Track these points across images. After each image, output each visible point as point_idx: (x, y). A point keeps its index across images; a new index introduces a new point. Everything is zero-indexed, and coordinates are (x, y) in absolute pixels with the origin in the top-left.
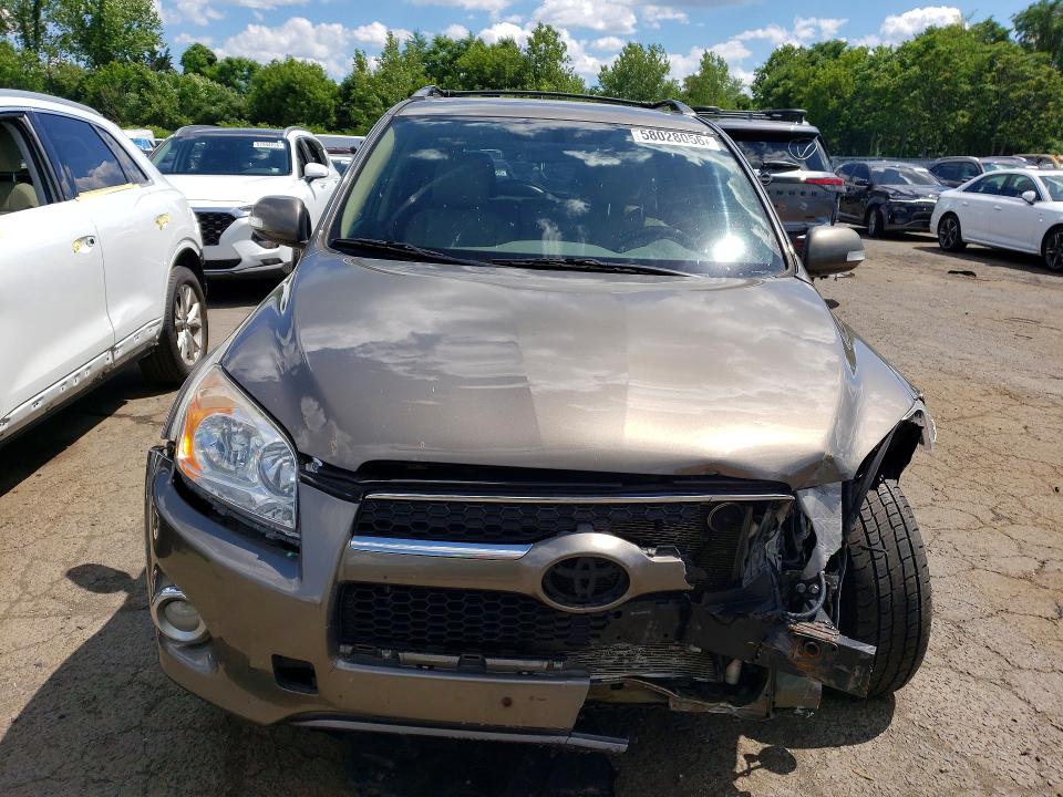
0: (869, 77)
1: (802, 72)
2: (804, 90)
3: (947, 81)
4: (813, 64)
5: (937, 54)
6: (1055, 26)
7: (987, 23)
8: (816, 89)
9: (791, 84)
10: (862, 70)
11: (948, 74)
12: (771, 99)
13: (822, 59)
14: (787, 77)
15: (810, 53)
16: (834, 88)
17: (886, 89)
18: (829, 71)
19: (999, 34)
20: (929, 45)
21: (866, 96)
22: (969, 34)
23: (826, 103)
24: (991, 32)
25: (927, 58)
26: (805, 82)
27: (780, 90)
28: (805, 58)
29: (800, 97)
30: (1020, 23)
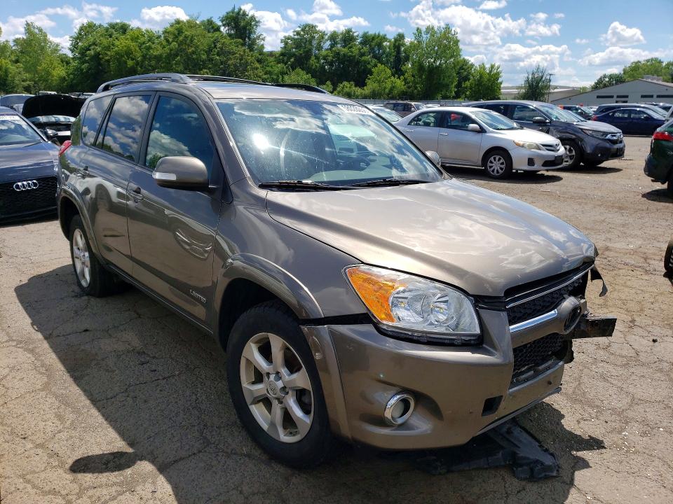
0: (149, 48)
1: (105, 42)
2: (109, 53)
3: (193, 53)
4: (111, 37)
5: (186, 37)
6: (242, 24)
7: (208, 20)
8: (117, 53)
9: (99, 49)
10: (144, 43)
11: (193, 49)
12: (87, 58)
13: (115, 34)
14: (94, 44)
15: (107, 30)
16: (129, 53)
17: (161, 55)
18: (122, 43)
19: (216, 27)
20: (180, 31)
21: (150, 59)
22: (200, 27)
23: (126, 63)
24: (210, 26)
25: (181, 38)
26: (108, 48)
27: (92, 52)
28: (104, 32)
29: (107, 58)
30: (224, 22)
